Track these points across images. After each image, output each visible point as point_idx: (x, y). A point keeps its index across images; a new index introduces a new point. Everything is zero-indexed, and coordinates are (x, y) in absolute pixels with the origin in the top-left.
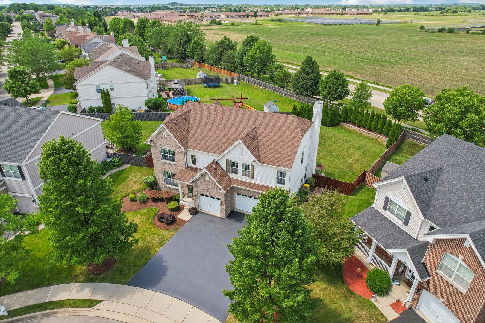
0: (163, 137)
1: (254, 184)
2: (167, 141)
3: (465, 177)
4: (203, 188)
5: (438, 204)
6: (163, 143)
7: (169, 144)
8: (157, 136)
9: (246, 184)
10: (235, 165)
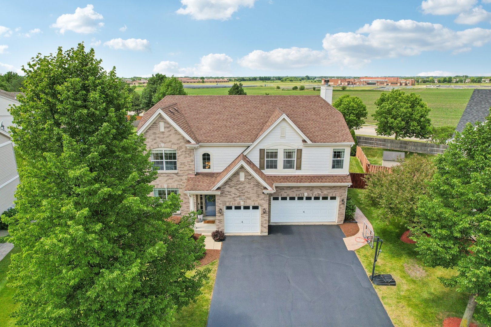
0: (157, 132)
1: (302, 176)
2: (163, 138)
4: (234, 196)
6: (156, 143)
7: (168, 141)
8: (147, 132)
9: (291, 179)
10: (274, 155)
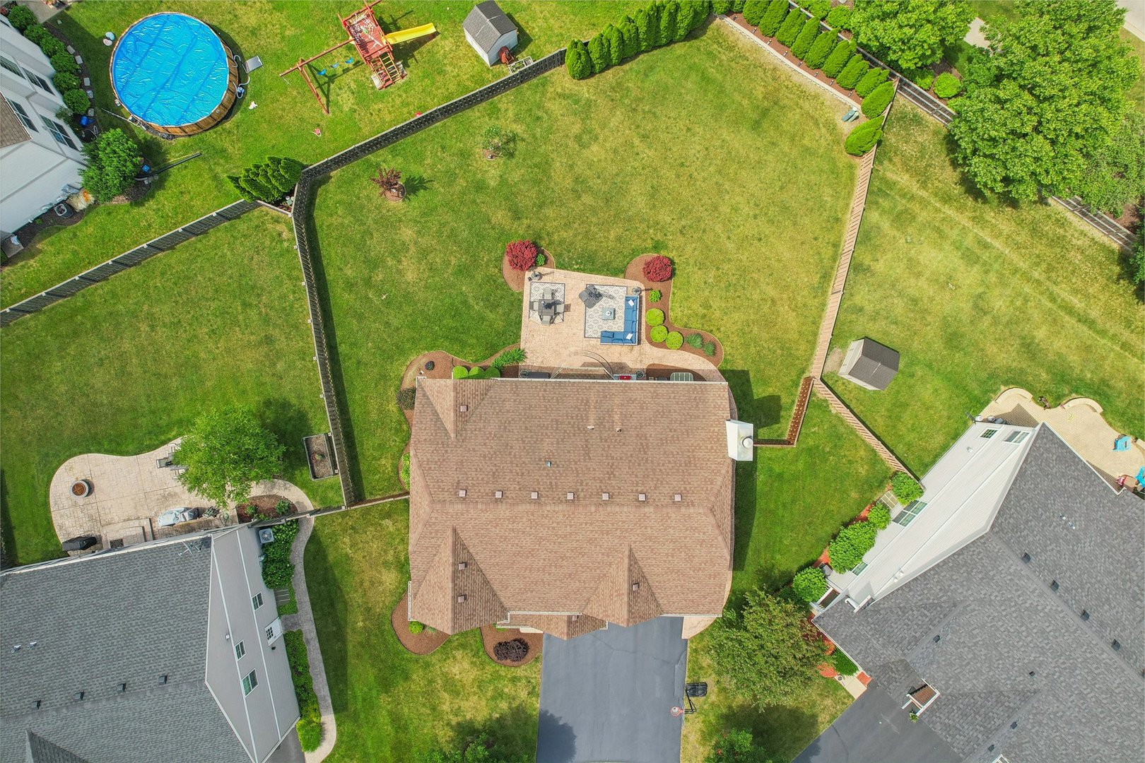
3: (991, 626)
5: (944, 661)
